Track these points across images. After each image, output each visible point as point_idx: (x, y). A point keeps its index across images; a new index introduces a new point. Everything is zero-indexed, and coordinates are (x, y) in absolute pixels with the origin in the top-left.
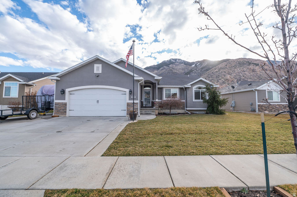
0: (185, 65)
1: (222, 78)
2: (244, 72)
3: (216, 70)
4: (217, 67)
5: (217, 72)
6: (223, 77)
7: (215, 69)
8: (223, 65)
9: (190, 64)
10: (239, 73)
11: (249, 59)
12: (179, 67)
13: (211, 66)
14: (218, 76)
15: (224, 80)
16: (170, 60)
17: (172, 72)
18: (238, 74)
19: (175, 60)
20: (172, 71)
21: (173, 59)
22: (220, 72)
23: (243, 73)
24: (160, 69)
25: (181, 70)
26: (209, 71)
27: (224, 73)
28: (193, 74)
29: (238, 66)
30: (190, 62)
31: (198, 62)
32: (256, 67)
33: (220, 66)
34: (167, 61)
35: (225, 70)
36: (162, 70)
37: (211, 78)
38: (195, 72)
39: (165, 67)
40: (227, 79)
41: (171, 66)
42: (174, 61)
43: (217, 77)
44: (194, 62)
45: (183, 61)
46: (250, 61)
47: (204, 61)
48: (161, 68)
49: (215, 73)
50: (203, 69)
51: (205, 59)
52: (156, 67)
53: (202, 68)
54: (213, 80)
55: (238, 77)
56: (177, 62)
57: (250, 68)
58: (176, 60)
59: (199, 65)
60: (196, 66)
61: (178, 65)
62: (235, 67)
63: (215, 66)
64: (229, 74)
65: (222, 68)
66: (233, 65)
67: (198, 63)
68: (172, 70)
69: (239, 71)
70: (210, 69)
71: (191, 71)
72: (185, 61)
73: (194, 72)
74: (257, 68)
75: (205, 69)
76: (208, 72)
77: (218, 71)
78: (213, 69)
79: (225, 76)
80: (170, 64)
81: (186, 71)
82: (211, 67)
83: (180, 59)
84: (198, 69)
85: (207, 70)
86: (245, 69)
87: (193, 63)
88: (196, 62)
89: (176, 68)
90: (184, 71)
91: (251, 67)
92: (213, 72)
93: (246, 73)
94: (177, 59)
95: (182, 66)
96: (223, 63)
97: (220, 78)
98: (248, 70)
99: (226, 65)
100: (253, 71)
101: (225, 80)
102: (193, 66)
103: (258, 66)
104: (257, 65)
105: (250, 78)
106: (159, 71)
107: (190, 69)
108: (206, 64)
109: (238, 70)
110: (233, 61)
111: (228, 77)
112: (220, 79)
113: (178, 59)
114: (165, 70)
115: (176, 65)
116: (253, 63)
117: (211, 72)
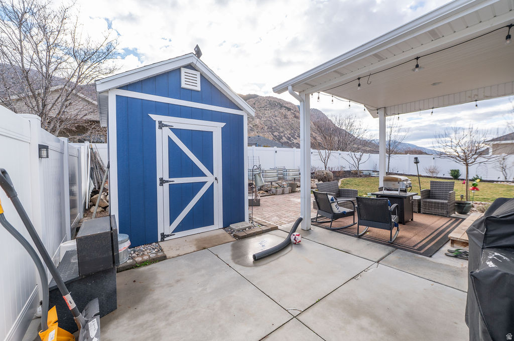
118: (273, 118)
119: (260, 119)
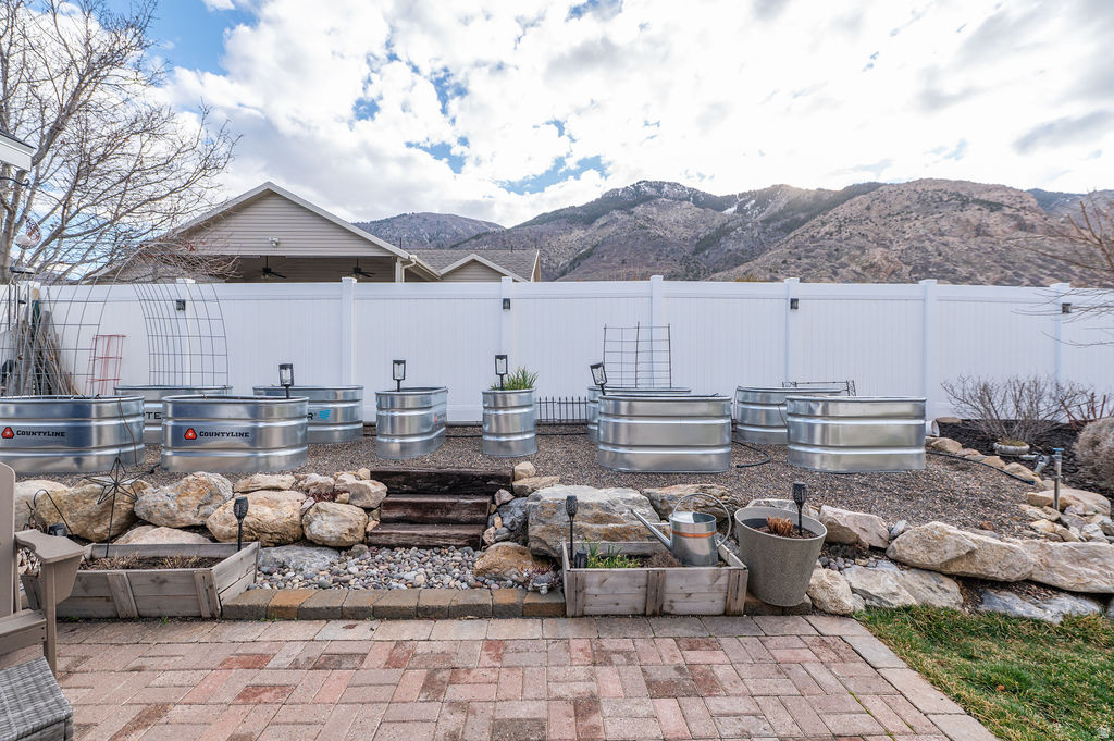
0: (697, 209)
1: (853, 259)
2: (942, 235)
3: (827, 228)
4: (830, 213)
5: (831, 234)
6: (855, 257)
7: (824, 224)
8: (853, 208)
9: (719, 204)
10: (919, 239)
11: (961, 182)
12: (672, 216)
13: (803, 212)
14: (837, 250)
15: (859, 269)
16: (637, 187)
17: (645, 235)
18: (915, 243)
19: (655, 187)
20: (645, 231)
21: (648, 184)
22: (844, 235)
23: (938, 238)
24: (596, 225)
25: (682, 229)
26: (798, 231)
27: (857, 240)
28: (731, 245)
29: (917, 211)
30: (719, 195)
31: (752, 195)
32: (988, 216)
33: (843, 211)
34: (625, 190)
35: (862, 229)
36: (603, 226)
37: (806, 261)
38: (739, 238)
39: (616, 214)
40: (872, 266)
41: (639, 210)
42: (653, 192)
43: (830, 255)
44: (734, 196)
45: (689, 189)
46: (963, 193)
47: (775, 190)
48: (601, 221)
49: (822, 238)
50: (771, 225)
51: (778, 183)
52: (579, 214)
53: (767, 221)
54: (814, 266)
55: (915, 256)
56: (666, 197)
57: (968, 221)
58: (659, 186)
59: (753, 207)
60: (740, 210)
61: (670, 206)
62: (905, 214)
63: (823, 212)
64: (879, 245)
65: (849, 220)
66: (897, 208)
67: (747, 202)
68: (647, 228)
69: (922, 232)
70: (800, 223)
71: (724, 231)
72: (698, 192)
73: (733, 234)
74: (993, 220)
75: (779, 224)
76: (792, 235)
77: (833, 229)
78: (813, 222)
79: (863, 253)
80: (635, 204)
81: (703, 231)
82: (802, 216)
83: (674, 185)
84: (750, 225)
85: (788, 228)
86: (945, 225)
87: (728, 201)
88: (742, 195)
89: (660, 219)
90: (692, 233)
91: (972, 214)
92: (813, 237)
93: (951, 239)
94: (665, 183)
95: (687, 211)
96: (857, 199)
97: (843, 259)
98: (958, 229)
99: (868, 208)
100: (980, 231)
101: (864, 268)
102: (730, 211)
103: (997, 214)
104: (995, 207)
105: (967, 263)
106: (590, 231)
107: (716, 223)
108: (781, 205)
109: (916, 227)
110: (898, 189)
111: (878, 257)
112: (844, 266)
113: (669, 184)
114: (614, 227)
115: (662, 208)
116: (977, 201)
117: (807, 235)
118: (931, 241)
119: (888, 247)
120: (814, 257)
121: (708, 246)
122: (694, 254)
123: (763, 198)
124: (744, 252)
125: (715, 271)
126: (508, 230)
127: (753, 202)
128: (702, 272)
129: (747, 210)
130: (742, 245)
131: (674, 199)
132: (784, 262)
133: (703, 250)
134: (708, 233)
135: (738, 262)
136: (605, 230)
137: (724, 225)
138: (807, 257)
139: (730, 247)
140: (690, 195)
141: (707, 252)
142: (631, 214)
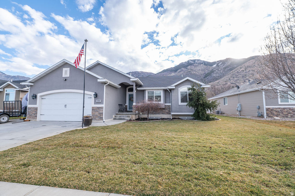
0: (205, 66)
3: (242, 69)
4: (243, 65)
5: (243, 71)
6: (251, 77)
7: (241, 68)
8: (250, 63)
9: (211, 64)
12: (198, 68)
13: (236, 65)
14: (245, 75)
16: (188, 61)
17: (190, 74)
20: (190, 73)
21: (191, 60)
22: (247, 71)
24: (178, 72)
25: (201, 71)
26: (233, 71)
27: (251, 72)
28: (214, 75)
31: (220, 61)
33: (247, 64)
34: (185, 62)
36: (179, 72)
37: (236, 78)
38: (217, 73)
39: (183, 69)
41: (189, 67)
42: (193, 62)
43: (243, 77)
47: (227, 60)
48: (179, 71)
49: (241, 72)
50: (226, 69)
52: (173, 69)
53: (225, 68)
54: (238, 80)
56: (196, 63)
58: (194, 61)
59: (221, 64)
60: (218, 65)
63: (241, 65)
64: (258, 73)
65: (249, 67)
67: (219, 63)
68: (191, 72)
70: (234, 68)
71: (212, 71)
72: (206, 61)
73: (215, 72)
75: (229, 69)
76: (232, 71)
77: (244, 69)
78: (238, 68)
80: (188, 66)
81: (207, 72)
82: (235, 66)
83: (198, 60)
84: (220, 69)
85: (231, 70)
87: (214, 63)
88: (218, 61)
89: (195, 69)
90: (204, 72)
92: (238, 72)
95: (202, 67)
96: (251, 61)
97: (247, 78)
99: (254, 63)
102: (214, 66)
106: (176, 73)
107: (210, 69)
108: (229, 64)
113: (197, 60)
115: (196, 66)
117: (236, 71)
120: (238, 77)
121: (208, 76)
122: (204, 78)
123: (223, 62)
124: (218, 77)
125: (210, 82)
126: (155, 74)
127: (221, 63)
128: (206, 83)
129: (219, 65)
130: (218, 75)
131: (199, 64)
132: (229, 79)
133: (206, 77)
134: (208, 72)
135: (217, 79)
136: (180, 73)
137: (213, 70)
138: (236, 77)
139: (214, 76)
140: (203, 62)
141: (208, 77)
142: (187, 68)
